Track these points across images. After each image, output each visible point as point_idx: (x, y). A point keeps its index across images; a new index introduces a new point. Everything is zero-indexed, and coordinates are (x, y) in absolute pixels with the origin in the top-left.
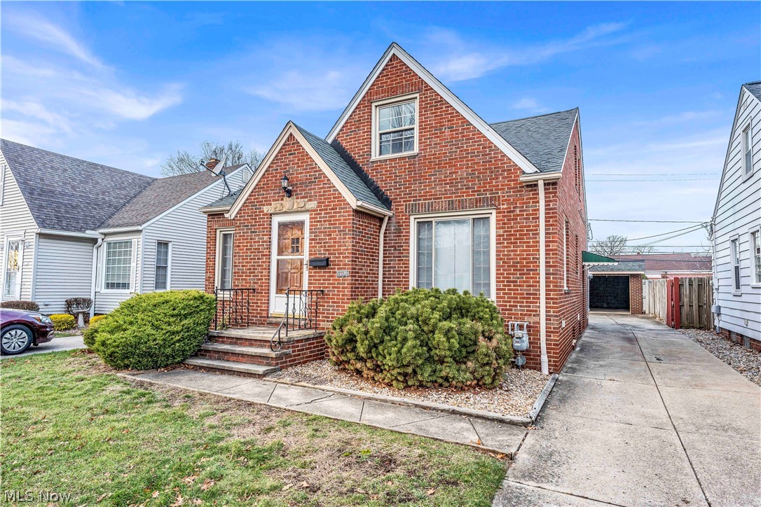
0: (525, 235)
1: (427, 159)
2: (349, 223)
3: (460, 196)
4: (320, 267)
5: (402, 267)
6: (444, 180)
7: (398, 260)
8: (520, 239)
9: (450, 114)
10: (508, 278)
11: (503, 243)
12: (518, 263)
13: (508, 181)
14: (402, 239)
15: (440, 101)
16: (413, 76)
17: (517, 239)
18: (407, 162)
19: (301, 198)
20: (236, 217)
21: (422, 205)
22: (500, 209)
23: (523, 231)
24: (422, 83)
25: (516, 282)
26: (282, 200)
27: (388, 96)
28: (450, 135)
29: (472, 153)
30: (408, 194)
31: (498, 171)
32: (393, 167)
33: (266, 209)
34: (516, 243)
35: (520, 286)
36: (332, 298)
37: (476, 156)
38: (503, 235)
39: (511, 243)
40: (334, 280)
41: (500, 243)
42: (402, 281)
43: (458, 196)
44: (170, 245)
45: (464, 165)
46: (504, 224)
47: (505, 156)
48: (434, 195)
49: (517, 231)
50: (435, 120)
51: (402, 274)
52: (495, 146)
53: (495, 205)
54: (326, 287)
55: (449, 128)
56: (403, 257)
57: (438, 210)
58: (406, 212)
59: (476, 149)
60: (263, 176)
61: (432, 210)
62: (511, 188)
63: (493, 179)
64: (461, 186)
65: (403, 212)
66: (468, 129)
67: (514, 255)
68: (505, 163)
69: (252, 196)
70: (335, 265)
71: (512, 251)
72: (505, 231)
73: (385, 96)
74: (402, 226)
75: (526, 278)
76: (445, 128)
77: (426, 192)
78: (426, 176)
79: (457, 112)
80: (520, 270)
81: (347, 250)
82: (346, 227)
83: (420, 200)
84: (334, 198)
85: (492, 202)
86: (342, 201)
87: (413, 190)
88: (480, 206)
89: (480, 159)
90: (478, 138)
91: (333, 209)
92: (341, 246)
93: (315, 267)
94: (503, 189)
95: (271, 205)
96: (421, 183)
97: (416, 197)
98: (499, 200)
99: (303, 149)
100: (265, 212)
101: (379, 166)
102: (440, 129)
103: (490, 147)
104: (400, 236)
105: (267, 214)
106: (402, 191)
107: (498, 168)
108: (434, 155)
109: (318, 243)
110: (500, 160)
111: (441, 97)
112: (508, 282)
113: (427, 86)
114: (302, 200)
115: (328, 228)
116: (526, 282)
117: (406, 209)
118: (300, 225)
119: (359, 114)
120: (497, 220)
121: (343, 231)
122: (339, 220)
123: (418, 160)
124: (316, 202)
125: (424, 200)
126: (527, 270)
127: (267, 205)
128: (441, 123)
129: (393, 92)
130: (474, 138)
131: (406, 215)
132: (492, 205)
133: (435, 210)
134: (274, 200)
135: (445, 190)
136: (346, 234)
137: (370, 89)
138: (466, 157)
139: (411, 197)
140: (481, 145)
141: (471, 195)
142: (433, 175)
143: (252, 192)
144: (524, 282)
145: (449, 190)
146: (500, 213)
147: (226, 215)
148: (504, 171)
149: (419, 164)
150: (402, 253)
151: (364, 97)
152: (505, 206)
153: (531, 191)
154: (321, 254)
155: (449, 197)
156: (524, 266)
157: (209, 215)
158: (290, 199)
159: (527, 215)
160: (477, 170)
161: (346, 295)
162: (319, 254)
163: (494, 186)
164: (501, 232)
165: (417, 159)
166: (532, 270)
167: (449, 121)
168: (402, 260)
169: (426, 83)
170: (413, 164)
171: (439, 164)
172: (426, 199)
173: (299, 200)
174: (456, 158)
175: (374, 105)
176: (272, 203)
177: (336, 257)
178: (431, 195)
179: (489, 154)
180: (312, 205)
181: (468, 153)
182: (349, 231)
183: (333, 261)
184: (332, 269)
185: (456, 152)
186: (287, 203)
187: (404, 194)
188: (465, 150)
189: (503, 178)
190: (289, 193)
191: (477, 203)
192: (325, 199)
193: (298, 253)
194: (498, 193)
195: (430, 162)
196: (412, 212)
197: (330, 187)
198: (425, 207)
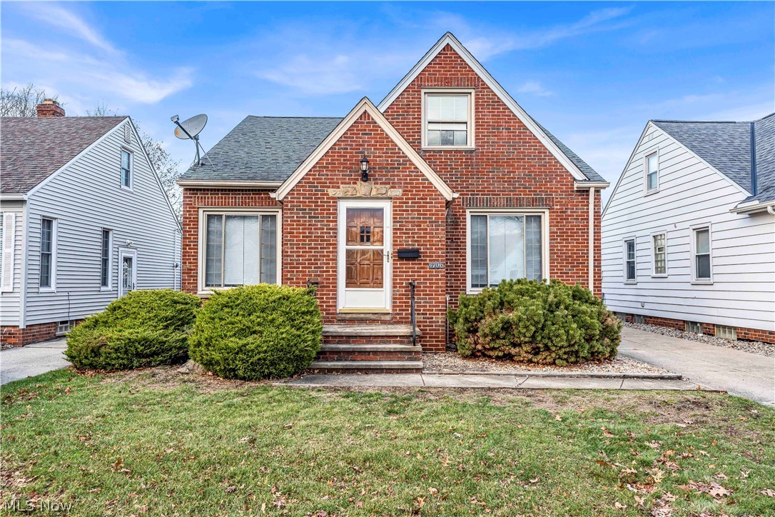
0: (575, 233)
1: (485, 156)
2: (442, 215)
3: (518, 195)
4: (408, 259)
5: (459, 259)
6: (502, 178)
7: (456, 253)
8: (571, 236)
9: (507, 116)
10: (561, 270)
11: (557, 239)
12: (570, 256)
13: (561, 185)
14: (460, 232)
15: (497, 102)
16: (469, 71)
17: (568, 236)
18: (464, 156)
19: (381, 184)
20: (285, 198)
21: (480, 200)
22: (553, 209)
23: (574, 229)
24: (478, 80)
25: (568, 273)
26: (355, 183)
27: (442, 85)
28: (507, 136)
29: (528, 156)
30: (465, 188)
31: (552, 175)
32: (448, 159)
33: (331, 192)
34: (568, 239)
35: (571, 276)
36: (423, 291)
37: (532, 159)
38: (557, 233)
39: (564, 240)
40: (426, 272)
41: (554, 239)
42: (460, 273)
43: (516, 195)
44: (54, 224)
45: (521, 166)
46: (557, 222)
47: (558, 162)
48: (493, 191)
49: (569, 229)
50: (493, 119)
51: (460, 266)
52: (550, 153)
53: (549, 205)
54: (416, 280)
55: (506, 129)
56: (461, 249)
57: (497, 206)
58: (463, 205)
59: (532, 153)
60: (326, 154)
61: (490, 205)
62: (563, 192)
63: (548, 182)
64: (519, 185)
65: (460, 205)
66: (524, 133)
67: (566, 250)
68: (558, 169)
69: (310, 175)
70: (427, 256)
71: (565, 246)
72: (559, 229)
73: (438, 85)
74: (460, 219)
75: (577, 270)
76: (503, 129)
77: (484, 188)
78: (484, 172)
79: (514, 115)
80: (571, 263)
81: (440, 241)
82: (439, 218)
83: (478, 195)
84: (423, 187)
85: (547, 203)
86: (433, 191)
87: (471, 184)
88: (536, 205)
89: (536, 162)
90: (534, 142)
91: (422, 199)
92: (433, 237)
93: (401, 258)
94: (557, 192)
95: (338, 187)
96: (478, 178)
97: (474, 191)
98: (553, 201)
99: (382, 130)
100: (331, 195)
101: (432, 156)
102: (498, 129)
103: (544, 153)
104: (458, 229)
105: (333, 198)
106: (459, 184)
107: (552, 172)
108: (491, 152)
109: (405, 233)
110: (554, 166)
111: (498, 98)
112: (561, 273)
113: (484, 84)
114: (383, 186)
115: (417, 218)
116: (577, 273)
117: (463, 202)
118: (378, 213)
119: (408, 98)
120: (551, 219)
121: (435, 222)
122: (430, 211)
123: (476, 156)
124: (400, 190)
125: (482, 195)
126: (577, 263)
127: (333, 187)
128: (498, 123)
129: (448, 82)
130: (530, 143)
131: (463, 208)
132: (546, 205)
133: (494, 206)
134: (342, 183)
135: (503, 188)
136: (439, 226)
137: (420, 74)
138: (523, 159)
139: (468, 191)
140: (536, 149)
141: (529, 195)
142: (491, 172)
143: (310, 171)
144: (574, 273)
145: (507, 188)
146: (553, 212)
147: (272, 195)
148: (557, 175)
149: (476, 159)
150: (460, 246)
151: (414, 81)
152: (558, 207)
153: (579, 195)
154: (409, 245)
155: (507, 195)
156: (575, 260)
157: (186, 190)
158: (366, 183)
159: (576, 216)
160: (533, 172)
161: (441, 287)
162: (406, 245)
163: (548, 188)
164: (555, 229)
165: (474, 154)
166: (581, 263)
167: (506, 122)
168: (459, 252)
169: (482, 81)
170: (470, 159)
171: (496, 162)
172: (484, 195)
173: (378, 186)
174: (514, 159)
175: (423, 91)
176: (341, 186)
177: (428, 249)
178: (490, 191)
179: (544, 159)
180: (398, 192)
181: (525, 156)
182: (442, 222)
183: (423, 253)
184: (422, 260)
185: (514, 152)
186: (362, 188)
187: (461, 188)
188: (522, 152)
189: (556, 182)
190: (365, 177)
191: (533, 202)
192: (412, 187)
193: (369, 244)
194: (552, 195)
195: (488, 159)
196: (470, 206)
197: (418, 176)
198: (483, 202)
